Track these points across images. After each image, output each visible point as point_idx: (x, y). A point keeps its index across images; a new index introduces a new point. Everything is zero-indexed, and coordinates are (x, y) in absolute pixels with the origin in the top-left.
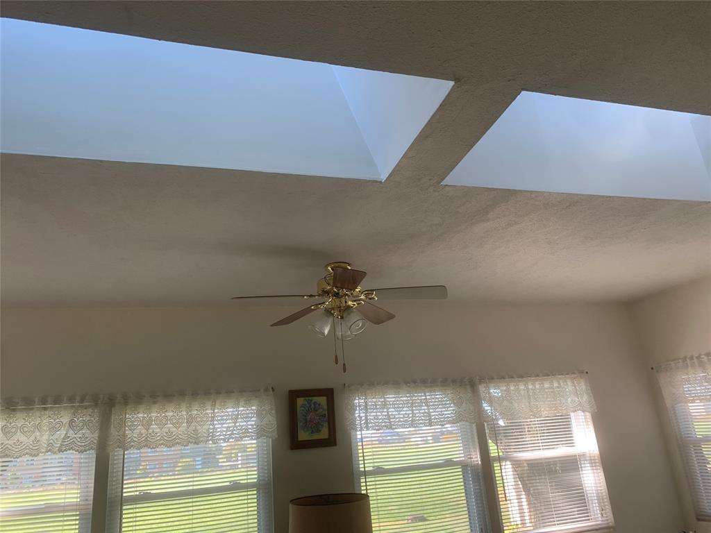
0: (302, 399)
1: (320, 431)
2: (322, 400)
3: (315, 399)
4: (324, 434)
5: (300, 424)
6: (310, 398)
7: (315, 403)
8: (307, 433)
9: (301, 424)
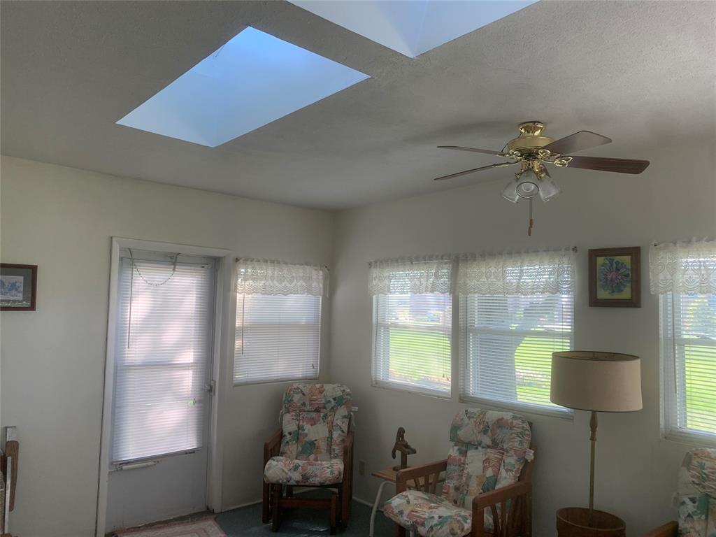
0: (603, 258)
1: (622, 291)
2: (626, 260)
3: (617, 258)
4: (626, 294)
5: (599, 283)
6: (611, 258)
7: (617, 263)
8: (607, 292)
9: (601, 283)
